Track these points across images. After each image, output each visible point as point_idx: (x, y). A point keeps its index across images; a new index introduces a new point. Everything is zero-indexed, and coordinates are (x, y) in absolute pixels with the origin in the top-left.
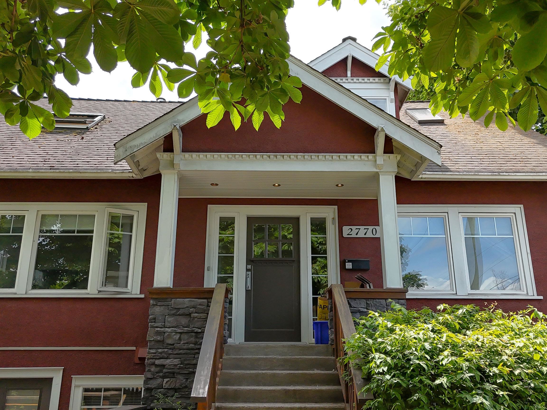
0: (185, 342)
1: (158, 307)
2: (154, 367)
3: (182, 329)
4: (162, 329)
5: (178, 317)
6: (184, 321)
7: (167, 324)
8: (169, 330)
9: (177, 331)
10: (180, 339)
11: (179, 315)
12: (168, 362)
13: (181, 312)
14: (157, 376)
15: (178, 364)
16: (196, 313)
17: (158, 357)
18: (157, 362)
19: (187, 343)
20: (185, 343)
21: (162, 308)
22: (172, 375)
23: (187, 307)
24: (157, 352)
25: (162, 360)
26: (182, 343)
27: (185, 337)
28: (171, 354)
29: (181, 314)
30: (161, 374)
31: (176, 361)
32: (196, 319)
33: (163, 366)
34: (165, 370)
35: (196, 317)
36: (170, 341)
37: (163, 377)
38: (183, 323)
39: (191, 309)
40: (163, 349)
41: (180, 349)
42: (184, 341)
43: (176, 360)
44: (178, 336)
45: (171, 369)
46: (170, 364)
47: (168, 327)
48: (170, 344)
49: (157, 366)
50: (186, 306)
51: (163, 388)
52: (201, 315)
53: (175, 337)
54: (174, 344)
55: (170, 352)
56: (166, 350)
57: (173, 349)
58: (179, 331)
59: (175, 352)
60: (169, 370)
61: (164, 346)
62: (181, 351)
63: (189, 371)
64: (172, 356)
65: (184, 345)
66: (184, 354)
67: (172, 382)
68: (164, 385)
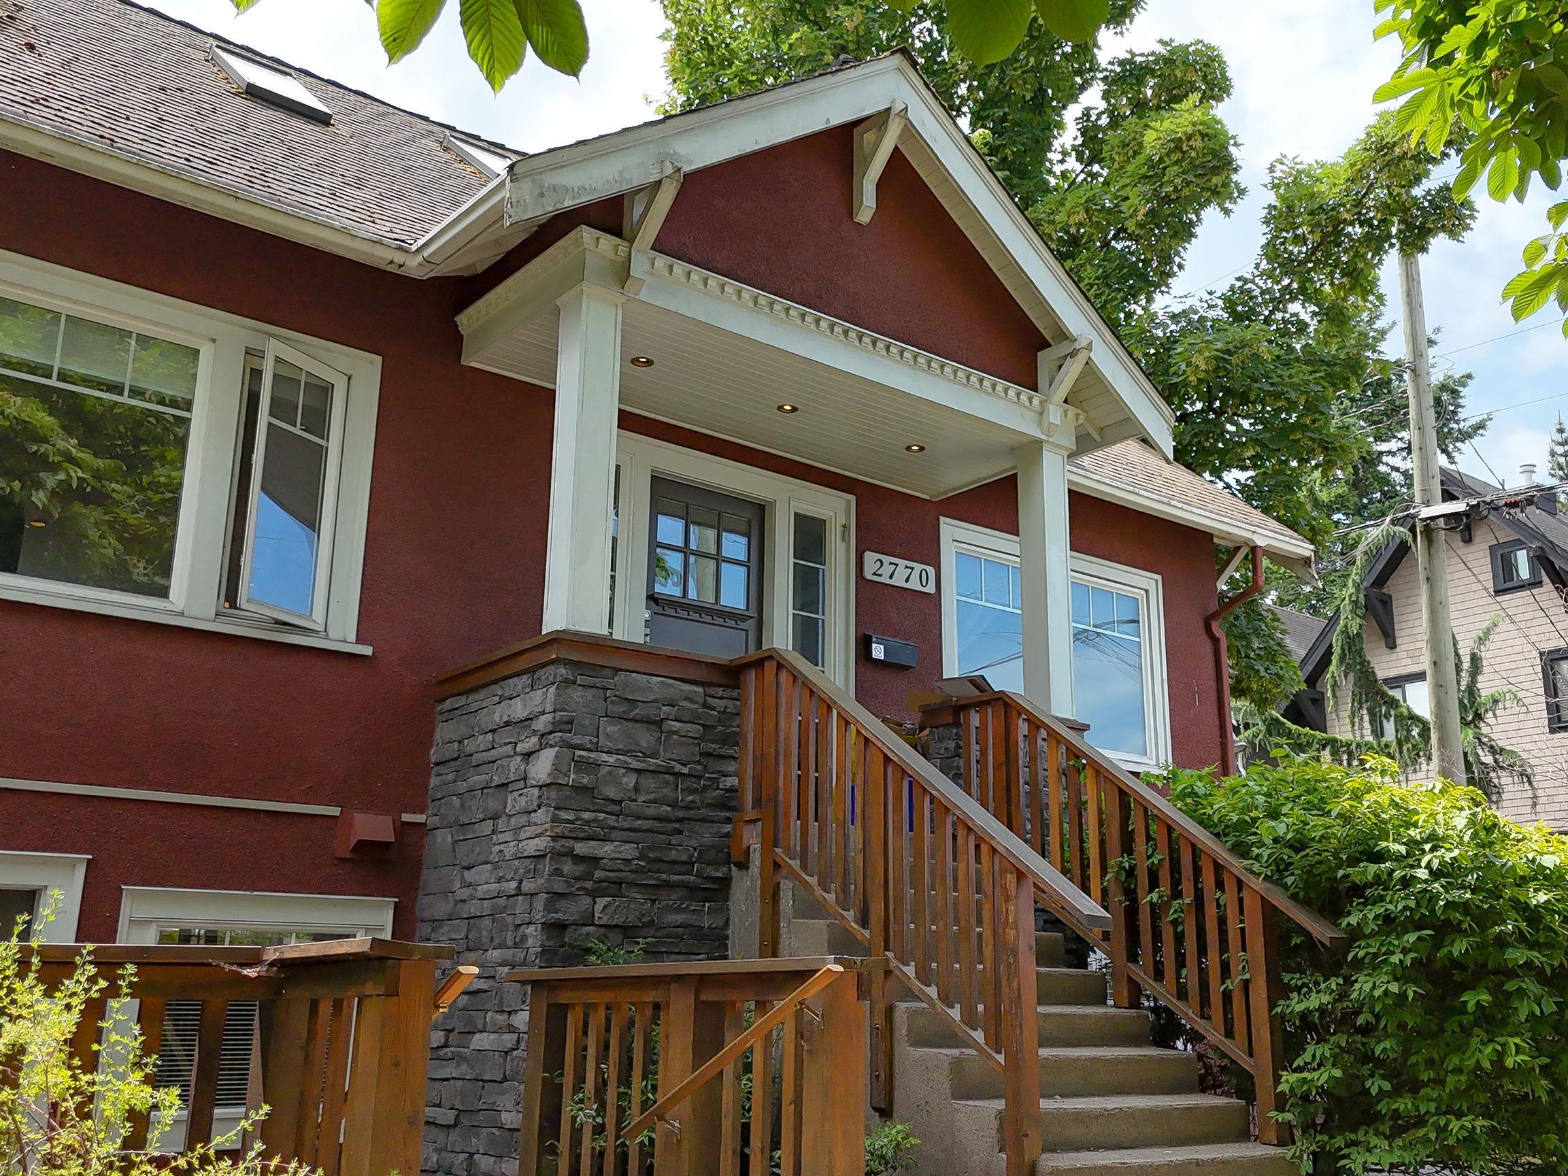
0: (651, 797)
1: (580, 688)
2: (569, 860)
3: (644, 762)
4: (592, 755)
5: (630, 725)
6: (645, 738)
7: (603, 741)
8: (611, 759)
9: (631, 766)
10: (636, 788)
11: (634, 720)
12: (607, 849)
13: (637, 712)
14: (578, 889)
15: (633, 859)
16: (676, 720)
17: (581, 835)
18: (581, 848)
19: (655, 801)
20: (650, 802)
21: (590, 694)
22: (615, 887)
23: (654, 701)
24: (578, 819)
25: (593, 843)
26: (641, 799)
27: (649, 782)
28: (614, 828)
29: (638, 717)
30: (589, 885)
31: (629, 851)
32: (675, 737)
33: (595, 860)
34: (598, 874)
35: (676, 733)
36: (611, 792)
37: (594, 894)
38: (644, 744)
39: (665, 708)
40: (593, 811)
41: (638, 818)
42: (647, 793)
43: (627, 846)
44: (630, 781)
45: (613, 871)
46: (614, 855)
47: (606, 750)
48: (612, 801)
49: (578, 859)
50: (652, 697)
51: (593, 924)
52: (689, 727)
53: (625, 780)
54: (621, 802)
55: (612, 821)
56: (602, 816)
57: (618, 816)
58: (635, 764)
59: (626, 825)
60: (609, 874)
61: (596, 803)
62: (640, 822)
63: (658, 879)
64: (615, 834)
65: (648, 807)
66: (645, 831)
67: (618, 907)
68: (597, 915)
